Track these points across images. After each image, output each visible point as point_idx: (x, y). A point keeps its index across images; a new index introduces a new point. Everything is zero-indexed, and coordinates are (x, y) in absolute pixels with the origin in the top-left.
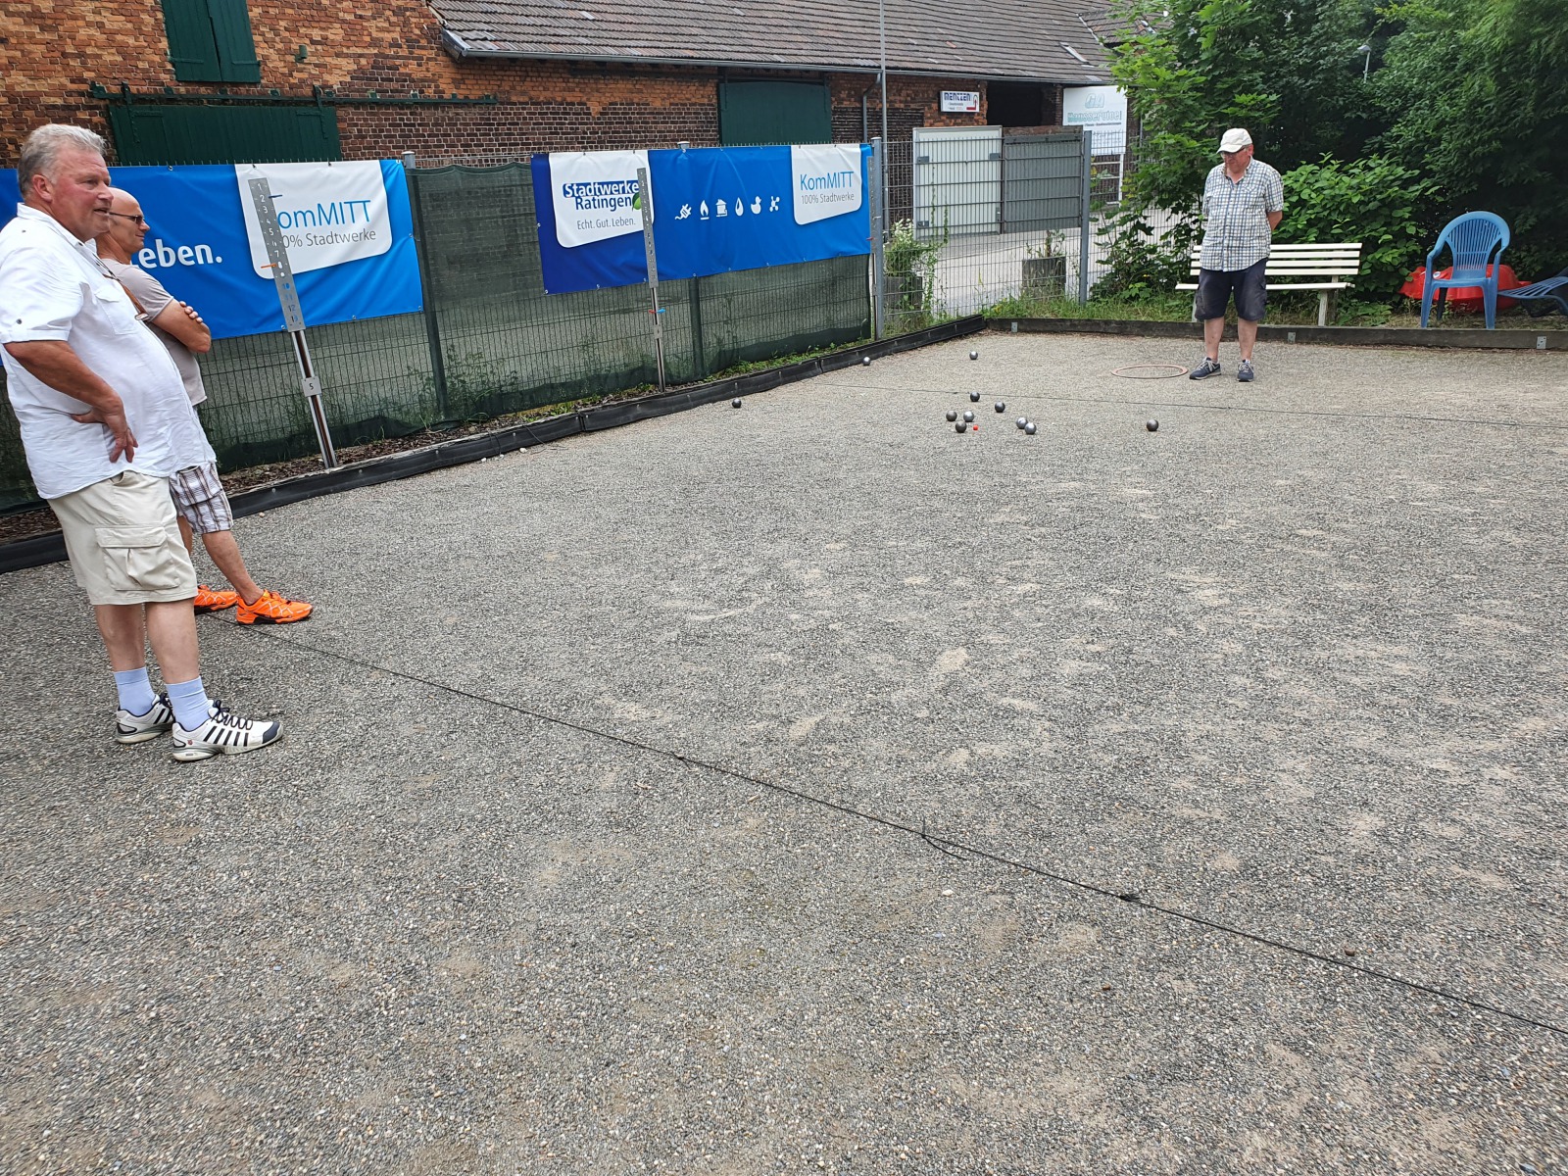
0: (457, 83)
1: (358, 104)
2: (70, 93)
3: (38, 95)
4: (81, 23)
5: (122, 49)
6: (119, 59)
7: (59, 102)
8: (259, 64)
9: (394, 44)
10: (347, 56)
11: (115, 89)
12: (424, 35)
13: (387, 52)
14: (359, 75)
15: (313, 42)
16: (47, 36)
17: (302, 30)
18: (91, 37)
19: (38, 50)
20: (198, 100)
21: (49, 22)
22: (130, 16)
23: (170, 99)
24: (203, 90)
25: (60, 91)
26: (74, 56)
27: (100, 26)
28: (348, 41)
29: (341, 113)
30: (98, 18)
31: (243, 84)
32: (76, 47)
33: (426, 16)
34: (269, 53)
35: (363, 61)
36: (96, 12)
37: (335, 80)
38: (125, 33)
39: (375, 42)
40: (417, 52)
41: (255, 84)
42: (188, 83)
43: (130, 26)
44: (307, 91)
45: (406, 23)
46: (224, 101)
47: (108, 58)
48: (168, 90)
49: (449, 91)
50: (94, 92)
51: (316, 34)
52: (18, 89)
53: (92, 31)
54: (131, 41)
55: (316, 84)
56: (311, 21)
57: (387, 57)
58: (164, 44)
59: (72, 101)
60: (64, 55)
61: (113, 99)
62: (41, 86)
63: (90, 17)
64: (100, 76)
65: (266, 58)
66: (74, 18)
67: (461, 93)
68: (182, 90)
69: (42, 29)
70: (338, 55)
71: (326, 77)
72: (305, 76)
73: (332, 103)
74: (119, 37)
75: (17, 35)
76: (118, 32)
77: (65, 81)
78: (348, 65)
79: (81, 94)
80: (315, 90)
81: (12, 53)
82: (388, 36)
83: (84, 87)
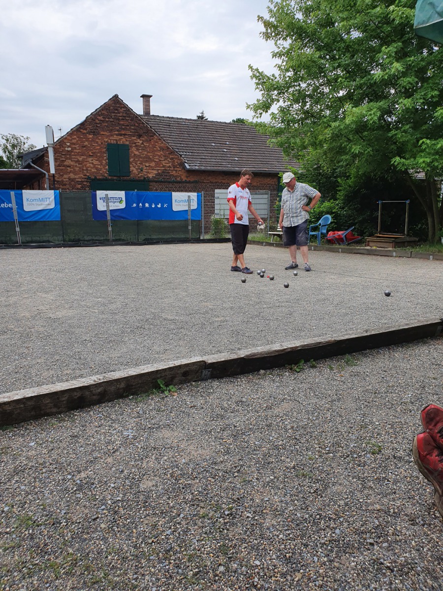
0: (187, 177)
1: (156, 182)
2: (83, 178)
4: (88, 163)
5: (97, 168)
6: (96, 171)
7: (80, 180)
8: (130, 172)
9: (170, 167)
10: (155, 170)
11: (93, 177)
12: (178, 164)
13: (167, 169)
14: (158, 174)
15: (146, 166)
16: (80, 166)
17: (144, 164)
18: (90, 166)
19: (77, 169)
20: (113, 180)
21: (81, 163)
22: (100, 161)
23: (106, 180)
24: (115, 178)
25: (80, 178)
26: (85, 170)
28: (156, 166)
29: (151, 184)
30: (92, 162)
31: (125, 176)
32: (86, 168)
33: (180, 160)
34: (134, 169)
35: (160, 171)
36: (92, 160)
37: (150, 176)
39: (164, 166)
40: (176, 169)
41: (128, 177)
42: (111, 176)
43: (99, 163)
44: (142, 178)
45: (174, 161)
46: (120, 180)
47: (93, 171)
48: (106, 178)
49: (184, 179)
50: (89, 178)
51: (147, 165)
52: (71, 177)
54: (99, 167)
55: (145, 177)
56: (146, 161)
57: (167, 170)
58: (107, 167)
59: (83, 180)
60: (83, 170)
61: (93, 180)
62: (76, 177)
64: (90, 174)
65: (133, 170)
67: (188, 180)
68: (110, 178)
69: (79, 164)
70: (152, 170)
71: (149, 175)
72: (143, 174)
73: (149, 181)
74: (97, 166)
75: (73, 165)
76: (96, 165)
77: (82, 176)
78: (155, 172)
79: (85, 178)
80: (145, 178)
81: (71, 169)
82: (168, 165)
83: (86, 177)
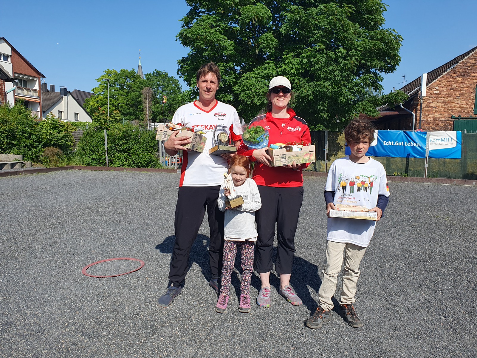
2: (447, 118)
3: (439, 118)
5: (462, 108)
11: (457, 116)
16: (445, 106)
18: (455, 106)
19: (442, 109)
21: (446, 103)
23: (471, 118)
25: (444, 117)
26: (450, 110)
27: (458, 104)
30: (458, 102)
32: (451, 108)
38: (464, 105)
42: (476, 114)
43: (466, 103)
47: (458, 110)
48: (471, 116)
50: (453, 117)
52: (436, 117)
53: (456, 105)
54: (465, 106)
58: (473, 106)
60: (448, 110)
61: (456, 118)
62: (441, 116)
63: (457, 102)
64: (455, 114)
66: (453, 102)
69: (445, 105)
76: (462, 105)
77: (446, 115)
79: (449, 118)
81: (436, 110)
83: (450, 116)
